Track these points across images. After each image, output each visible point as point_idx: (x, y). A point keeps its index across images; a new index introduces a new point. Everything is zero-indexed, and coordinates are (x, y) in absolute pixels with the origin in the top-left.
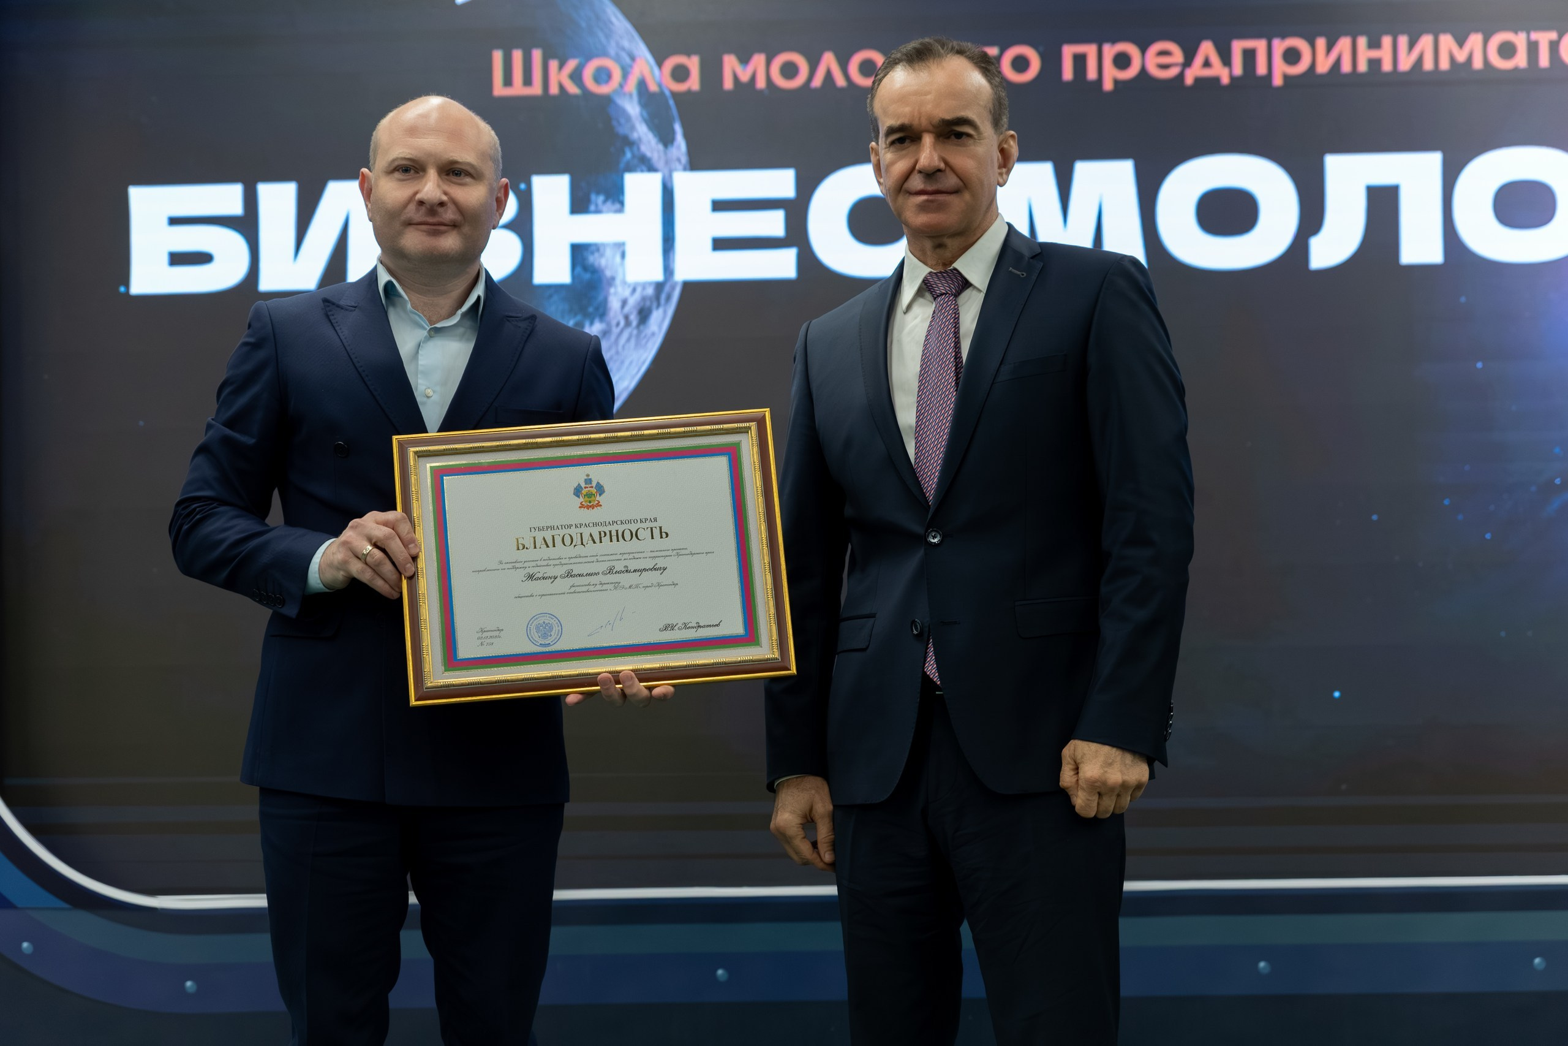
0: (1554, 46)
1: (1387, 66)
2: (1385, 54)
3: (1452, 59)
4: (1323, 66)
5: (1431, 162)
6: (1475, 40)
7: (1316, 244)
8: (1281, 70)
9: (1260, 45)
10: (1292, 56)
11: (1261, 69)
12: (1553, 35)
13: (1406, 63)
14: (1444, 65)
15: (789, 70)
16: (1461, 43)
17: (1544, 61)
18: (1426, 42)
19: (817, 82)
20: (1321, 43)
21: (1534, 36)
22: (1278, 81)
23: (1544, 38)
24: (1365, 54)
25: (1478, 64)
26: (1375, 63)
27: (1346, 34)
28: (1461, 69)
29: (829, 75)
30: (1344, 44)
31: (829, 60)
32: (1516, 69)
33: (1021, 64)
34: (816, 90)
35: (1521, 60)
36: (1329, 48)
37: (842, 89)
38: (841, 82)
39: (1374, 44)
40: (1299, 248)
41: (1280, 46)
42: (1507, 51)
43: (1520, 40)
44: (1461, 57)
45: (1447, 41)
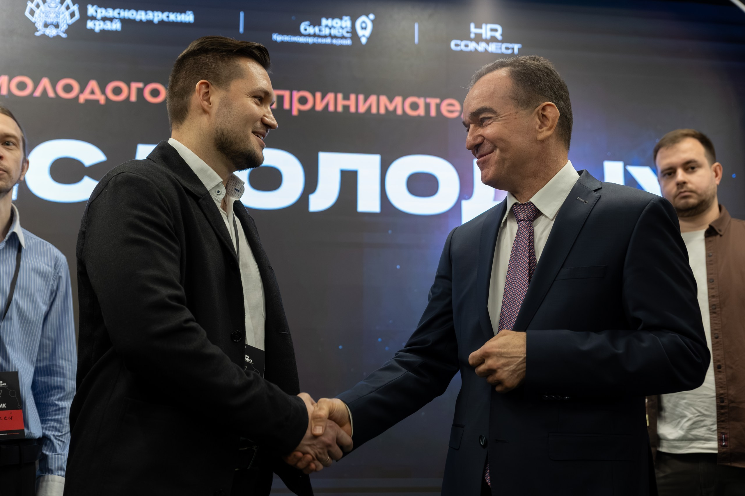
0: (438, 106)
1: (353, 109)
2: (352, 103)
3: (386, 108)
4: (319, 107)
5: (375, 160)
6: (398, 100)
7: (312, 198)
8: (297, 107)
9: (286, 94)
10: (303, 101)
11: (287, 106)
12: (438, 101)
13: (362, 109)
14: (382, 111)
15: (22, 86)
16: (391, 100)
17: (433, 113)
18: (373, 99)
19: (38, 93)
20: (318, 95)
21: (429, 100)
22: (295, 113)
23: (433, 102)
24: (341, 102)
25: (399, 112)
26: (346, 108)
27: (332, 91)
28: (391, 114)
29: (45, 91)
30: (330, 96)
31: (45, 82)
32: (419, 117)
33: (155, 93)
34: (37, 98)
35: (421, 112)
36: (323, 98)
37: (52, 98)
38: (51, 94)
39: (346, 97)
40: (304, 200)
41: (297, 95)
42: (414, 106)
43: (421, 102)
44: (391, 108)
45: (384, 99)
